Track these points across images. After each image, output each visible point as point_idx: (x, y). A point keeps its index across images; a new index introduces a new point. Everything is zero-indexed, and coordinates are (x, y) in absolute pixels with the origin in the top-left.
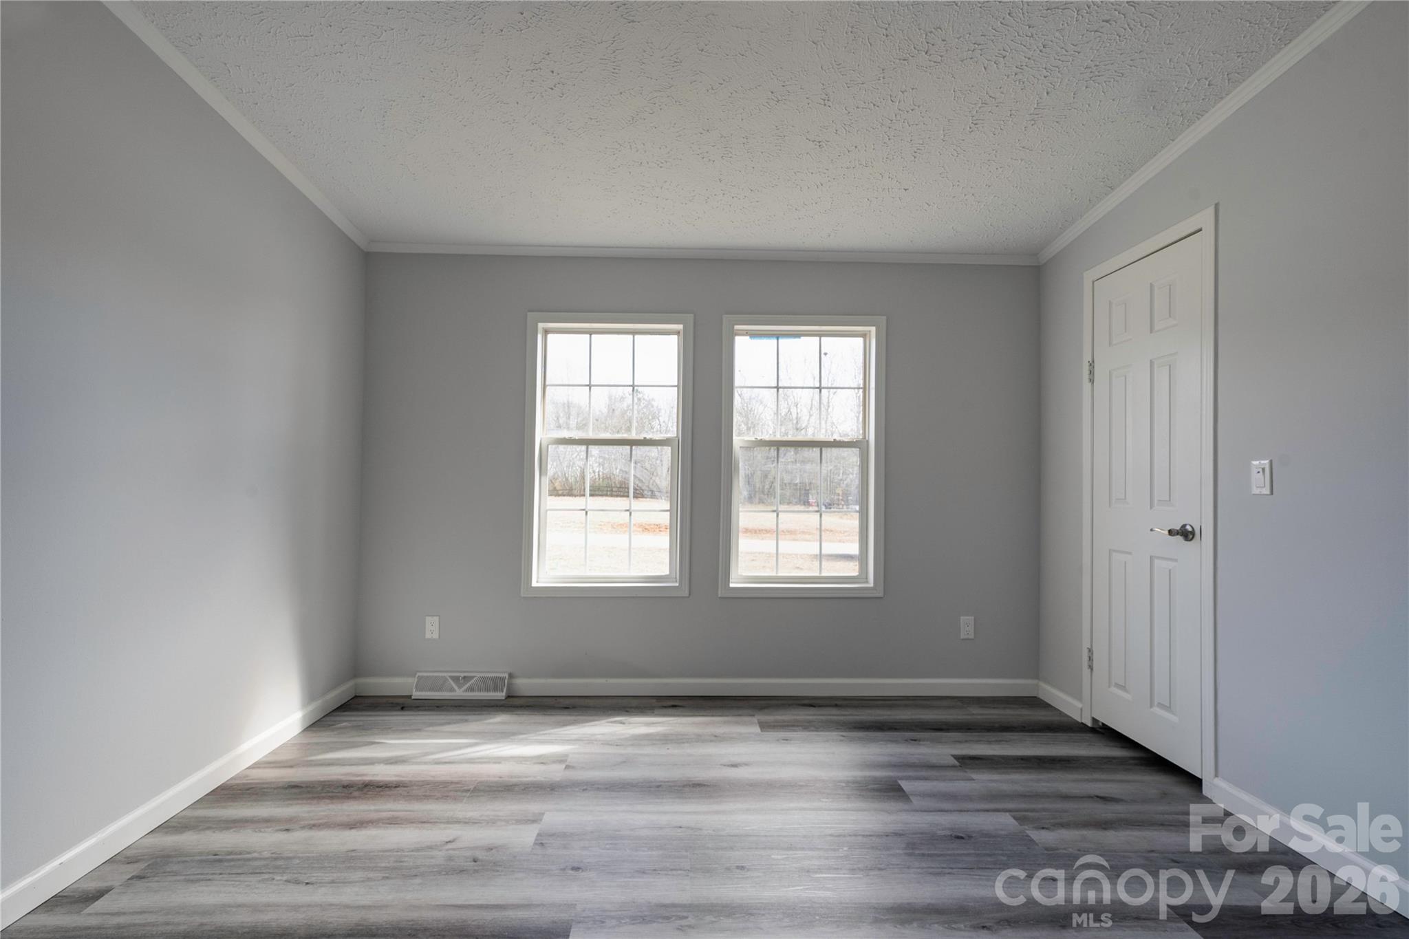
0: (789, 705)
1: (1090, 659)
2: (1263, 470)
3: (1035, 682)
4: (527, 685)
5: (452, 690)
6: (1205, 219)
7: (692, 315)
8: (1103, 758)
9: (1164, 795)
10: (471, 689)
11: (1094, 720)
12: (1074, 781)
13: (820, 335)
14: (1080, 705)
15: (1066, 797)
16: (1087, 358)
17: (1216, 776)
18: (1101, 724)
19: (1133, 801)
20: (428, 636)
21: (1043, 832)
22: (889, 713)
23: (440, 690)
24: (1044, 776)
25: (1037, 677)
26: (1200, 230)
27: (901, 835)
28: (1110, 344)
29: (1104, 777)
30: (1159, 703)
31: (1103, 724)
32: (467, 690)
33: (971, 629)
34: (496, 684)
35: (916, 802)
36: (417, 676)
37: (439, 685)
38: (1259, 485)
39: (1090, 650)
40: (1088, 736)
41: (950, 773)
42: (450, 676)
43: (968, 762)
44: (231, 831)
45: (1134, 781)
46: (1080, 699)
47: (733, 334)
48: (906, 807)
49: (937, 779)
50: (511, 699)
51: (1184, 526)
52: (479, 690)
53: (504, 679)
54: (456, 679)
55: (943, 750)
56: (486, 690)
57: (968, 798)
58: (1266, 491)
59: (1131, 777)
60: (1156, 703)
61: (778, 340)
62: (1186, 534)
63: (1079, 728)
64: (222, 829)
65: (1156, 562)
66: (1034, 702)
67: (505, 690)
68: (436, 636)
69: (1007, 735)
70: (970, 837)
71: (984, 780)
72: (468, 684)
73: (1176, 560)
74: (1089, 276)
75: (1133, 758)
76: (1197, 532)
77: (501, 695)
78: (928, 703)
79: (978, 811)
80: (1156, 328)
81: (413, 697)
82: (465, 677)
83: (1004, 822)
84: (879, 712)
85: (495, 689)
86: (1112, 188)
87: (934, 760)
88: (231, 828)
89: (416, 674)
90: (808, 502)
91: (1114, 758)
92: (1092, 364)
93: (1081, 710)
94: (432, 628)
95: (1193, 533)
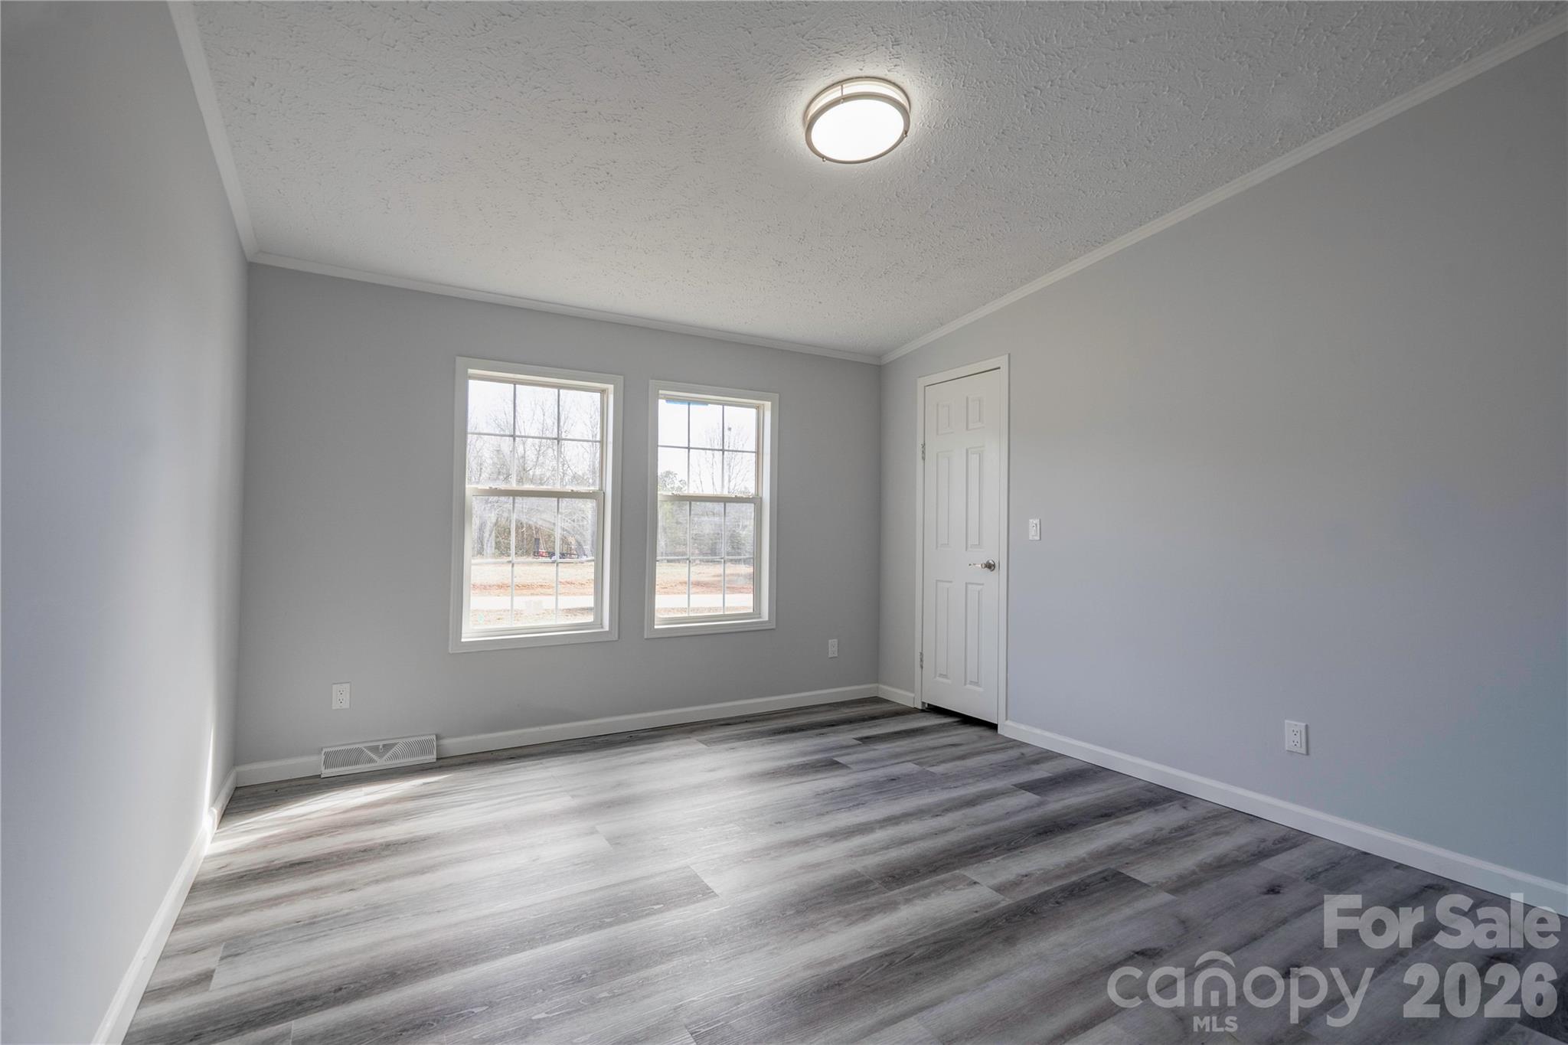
0: (711, 726)
1: (922, 660)
2: (1036, 525)
3: (876, 685)
4: (455, 745)
5: (371, 761)
6: (1002, 361)
7: (622, 377)
8: (940, 724)
9: (981, 737)
10: (396, 756)
11: (923, 703)
12: (932, 739)
13: (724, 404)
14: (912, 695)
15: (934, 748)
16: (920, 442)
17: (1007, 719)
18: (926, 706)
19: (968, 744)
20: (336, 706)
21: (935, 767)
22: (788, 721)
23: (356, 763)
24: (914, 740)
25: (877, 681)
26: (999, 368)
27: (859, 786)
28: (937, 434)
29: (946, 734)
30: (971, 682)
31: (929, 705)
32: (390, 759)
33: (836, 649)
34: (424, 749)
35: (854, 768)
36: (323, 752)
37: (355, 756)
38: (1033, 534)
39: (921, 654)
40: (923, 714)
41: (859, 749)
42: (365, 747)
43: (866, 740)
44: (283, 905)
45: (963, 734)
46: (913, 692)
47: (657, 397)
48: (849, 771)
49: (855, 753)
50: (441, 761)
51: (988, 562)
52: (404, 757)
53: (431, 741)
54: (375, 749)
55: (846, 736)
56: (412, 755)
57: (881, 759)
58: (1038, 538)
59: (959, 732)
60: (968, 682)
61: (689, 405)
62: (990, 566)
63: (914, 711)
64: (271, 907)
65: (970, 586)
66: (876, 700)
67: (435, 753)
68: (346, 705)
69: (877, 722)
70: (899, 778)
71: (882, 749)
72: (391, 752)
73: (983, 584)
74: (921, 382)
75: (955, 722)
76: (997, 565)
77: (432, 758)
78: (811, 710)
79: (892, 764)
80: (970, 427)
81: (322, 776)
82: (384, 746)
83: (910, 767)
84: (781, 721)
85: (423, 752)
86: (942, 324)
87: (845, 743)
88: (282, 903)
89: (322, 750)
90: (538, 552)
91: (945, 724)
92: (924, 446)
93: (914, 698)
94: (341, 698)
95: (994, 565)
